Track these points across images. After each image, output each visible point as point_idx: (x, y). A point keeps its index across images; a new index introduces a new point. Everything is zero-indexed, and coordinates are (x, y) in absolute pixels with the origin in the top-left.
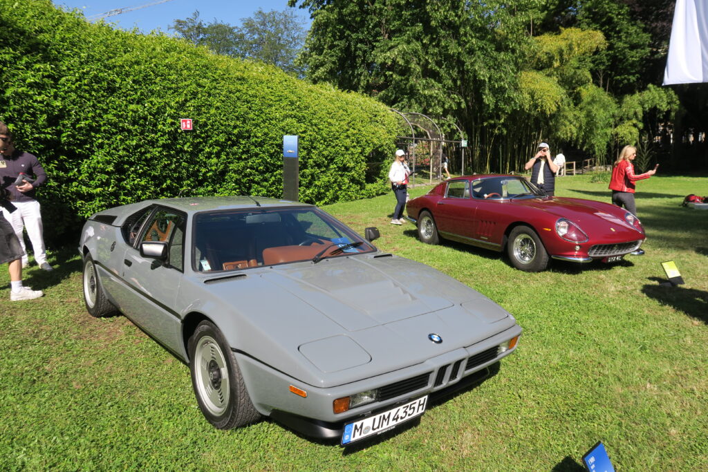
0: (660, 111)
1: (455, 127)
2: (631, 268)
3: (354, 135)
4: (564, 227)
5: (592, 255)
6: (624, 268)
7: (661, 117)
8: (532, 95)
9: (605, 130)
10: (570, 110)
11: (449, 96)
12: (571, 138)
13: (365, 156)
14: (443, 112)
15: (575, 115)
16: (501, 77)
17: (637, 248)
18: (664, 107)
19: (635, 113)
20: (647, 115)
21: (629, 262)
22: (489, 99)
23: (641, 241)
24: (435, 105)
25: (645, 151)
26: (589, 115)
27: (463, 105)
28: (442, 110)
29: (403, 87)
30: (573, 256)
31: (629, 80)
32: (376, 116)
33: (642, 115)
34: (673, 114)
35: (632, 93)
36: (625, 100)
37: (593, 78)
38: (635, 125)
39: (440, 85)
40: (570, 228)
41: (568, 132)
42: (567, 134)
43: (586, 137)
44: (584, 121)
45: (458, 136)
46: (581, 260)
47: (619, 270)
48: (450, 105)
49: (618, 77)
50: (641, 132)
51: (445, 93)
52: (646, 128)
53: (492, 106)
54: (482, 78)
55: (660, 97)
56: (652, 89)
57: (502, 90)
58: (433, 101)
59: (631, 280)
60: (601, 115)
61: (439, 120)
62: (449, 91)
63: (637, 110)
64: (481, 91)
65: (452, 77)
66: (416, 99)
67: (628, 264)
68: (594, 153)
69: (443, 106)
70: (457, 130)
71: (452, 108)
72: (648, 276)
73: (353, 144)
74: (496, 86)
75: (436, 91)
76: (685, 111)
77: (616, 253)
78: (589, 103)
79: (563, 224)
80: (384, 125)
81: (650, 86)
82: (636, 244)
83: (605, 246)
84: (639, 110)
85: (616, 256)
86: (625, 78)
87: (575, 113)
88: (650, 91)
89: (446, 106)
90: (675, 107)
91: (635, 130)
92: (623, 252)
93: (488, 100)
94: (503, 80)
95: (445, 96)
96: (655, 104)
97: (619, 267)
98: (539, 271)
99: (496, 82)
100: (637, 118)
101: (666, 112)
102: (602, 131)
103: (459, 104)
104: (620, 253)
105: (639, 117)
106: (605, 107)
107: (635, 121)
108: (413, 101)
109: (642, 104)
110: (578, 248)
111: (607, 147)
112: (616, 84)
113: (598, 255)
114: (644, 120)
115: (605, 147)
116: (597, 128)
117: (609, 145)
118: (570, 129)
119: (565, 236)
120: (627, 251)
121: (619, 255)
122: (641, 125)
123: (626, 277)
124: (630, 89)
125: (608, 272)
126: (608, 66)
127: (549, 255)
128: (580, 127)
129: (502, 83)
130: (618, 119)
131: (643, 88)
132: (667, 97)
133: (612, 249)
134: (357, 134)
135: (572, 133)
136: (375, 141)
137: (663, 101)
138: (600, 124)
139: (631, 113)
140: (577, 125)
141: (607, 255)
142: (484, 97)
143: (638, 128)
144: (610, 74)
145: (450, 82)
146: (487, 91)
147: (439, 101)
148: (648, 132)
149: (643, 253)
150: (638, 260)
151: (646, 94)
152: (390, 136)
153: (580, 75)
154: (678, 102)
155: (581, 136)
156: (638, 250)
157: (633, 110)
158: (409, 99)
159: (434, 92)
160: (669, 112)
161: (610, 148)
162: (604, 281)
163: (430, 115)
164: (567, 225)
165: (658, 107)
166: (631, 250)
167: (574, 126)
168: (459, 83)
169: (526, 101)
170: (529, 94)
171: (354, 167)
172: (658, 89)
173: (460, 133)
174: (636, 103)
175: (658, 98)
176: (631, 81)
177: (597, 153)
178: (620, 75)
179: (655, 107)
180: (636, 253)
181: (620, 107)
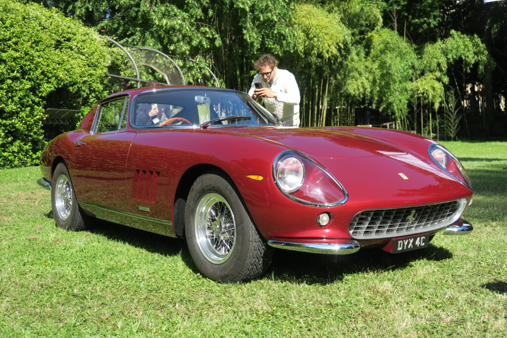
0: (467, 64)
1: (208, 72)
2: (447, 262)
3: (15, 59)
4: (297, 172)
5: (361, 236)
6: (432, 262)
7: (469, 71)
8: (306, 32)
9: (404, 84)
10: (360, 60)
11: (198, 29)
12: (364, 94)
13: (41, 97)
14: (190, 51)
15: (367, 67)
16: (267, 6)
17: (456, 216)
18: (471, 59)
19: (439, 65)
20: (452, 69)
21: (441, 249)
22: (251, 35)
23: (463, 202)
24: (178, 41)
25: (453, 111)
26: (382, 65)
27: (218, 43)
28: (189, 48)
29: (134, 15)
30: (317, 239)
31: (429, 24)
32: (69, 40)
33: (447, 67)
34: (481, 67)
35: (434, 41)
36: (426, 50)
37: (383, 17)
38: (439, 80)
39: (185, 15)
40: (309, 173)
41: (360, 87)
42: (359, 89)
43: (382, 94)
44: (378, 73)
45: (213, 85)
46: (336, 248)
47: (422, 268)
48: (200, 42)
49: (417, 20)
50: (447, 88)
51: (192, 25)
52: (451, 82)
53: (257, 45)
54: (241, 6)
55: (466, 46)
56: (456, 36)
57: (269, 24)
58: (175, 36)
59: (449, 292)
60: (397, 66)
61: (184, 60)
62: (198, 23)
63: (440, 61)
64: (240, 24)
65: (201, 5)
66: (152, 33)
67: (441, 254)
68: (393, 113)
69: (189, 43)
70: (212, 76)
71: (202, 46)
72: (485, 281)
73: (12, 75)
74: (262, 19)
75: (179, 22)
76: (494, 64)
77: (413, 231)
78: (383, 52)
79: (292, 162)
80: (82, 54)
81: (453, 32)
82: (454, 208)
83: (388, 213)
84: (443, 60)
85: (415, 236)
86: (425, 22)
87: (367, 64)
88: (454, 38)
89: (194, 43)
90: (484, 58)
91: (438, 85)
92: (429, 228)
93: (250, 37)
94: (271, 11)
95: (193, 29)
96: (459, 54)
97: (423, 262)
98: (246, 280)
99: (262, 12)
100: (441, 70)
101: (473, 65)
102: (401, 86)
103: (212, 40)
104: (421, 230)
105: (444, 69)
106: (401, 55)
107: (438, 74)
108: (147, 34)
109: (445, 53)
110: (324, 219)
111: (408, 106)
112: (415, 29)
113: (373, 236)
114: (449, 73)
115: (406, 106)
116: (395, 82)
117: (410, 105)
118: (362, 83)
119: (298, 192)
120: (436, 226)
121: (420, 235)
122: (446, 79)
123: (440, 284)
124: (431, 36)
125: (398, 274)
126: (403, 6)
127: (264, 240)
128: (374, 81)
129: (269, 15)
130: (418, 72)
131: (445, 36)
132: (473, 45)
133: (404, 220)
134: (22, 58)
135: (365, 89)
136: (61, 74)
137: (469, 51)
138: (397, 76)
139: (434, 65)
140: (371, 78)
141: (394, 234)
142: (245, 32)
143: (443, 83)
144: (407, 17)
145: (199, 12)
146: (249, 25)
147: (184, 36)
148: (455, 86)
149: (470, 228)
150: (459, 245)
151: (450, 42)
152: (92, 72)
153: (368, 12)
154: (486, 52)
155: (375, 92)
156: (459, 223)
157: (435, 60)
158: (143, 33)
159: (176, 23)
160: (477, 64)
161: (413, 108)
162: (386, 300)
163: (173, 54)
164: (301, 166)
165: (463, 57)
166: (446, 222)
167: (367, 79)
168: (211, 13)
169: (300, 41)
170: (304, 31)
171: (18, 113)
172: (462, 36)
173: (214, 81)
174: (438, 53)
175: (463, 47)
176: (432, 26)
177: (397, 114)
178: (419, 18)
179: (460, 58)
180: (455, 229)
181: (421, 58)
